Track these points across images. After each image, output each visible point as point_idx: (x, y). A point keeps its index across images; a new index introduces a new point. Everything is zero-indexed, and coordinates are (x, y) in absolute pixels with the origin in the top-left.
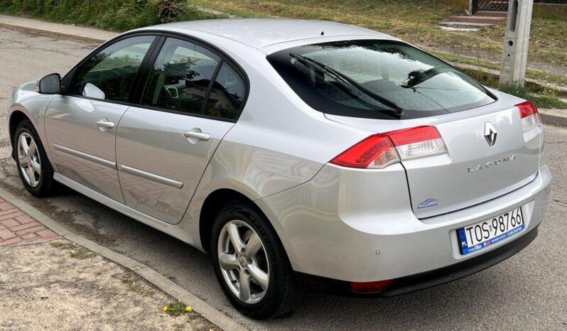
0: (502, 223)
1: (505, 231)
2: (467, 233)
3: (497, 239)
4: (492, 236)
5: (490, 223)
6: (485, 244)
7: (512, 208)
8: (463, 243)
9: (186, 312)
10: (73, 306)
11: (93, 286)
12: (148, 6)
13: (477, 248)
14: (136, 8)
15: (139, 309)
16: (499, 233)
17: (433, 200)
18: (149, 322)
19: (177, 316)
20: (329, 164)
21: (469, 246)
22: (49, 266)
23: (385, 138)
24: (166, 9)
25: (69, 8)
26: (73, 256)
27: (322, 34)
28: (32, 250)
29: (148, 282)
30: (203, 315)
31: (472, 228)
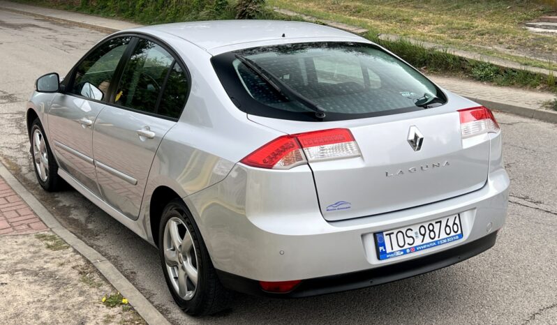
0: (433, 231)
1: (436, 239)
2: (387, 239)
3: (425, 246)
4: (418, 242)
5: (416, 229)
6: (408, 251)
7: (447, 215)
8: (381, 248)
9: (122, 304)
10: (24, 292)
11: (52, 275)
12: (228, 8)
13: (398, 254)
14: (217, 10)
15: (81, 299)
16: (427, 240)
17: (343, 203)
18: (85, 311)
19: (112, 307)
20: (240, 164)
21: (388, 252)
22: (24, 255)
23: (293, 139)
24: (244, 11)
25: (157, 10)
26: (49, 247)
27: (284, 36)
28: (17, 240)
29: (101, 274)
30: (135, 308)
31: (393, 233)
